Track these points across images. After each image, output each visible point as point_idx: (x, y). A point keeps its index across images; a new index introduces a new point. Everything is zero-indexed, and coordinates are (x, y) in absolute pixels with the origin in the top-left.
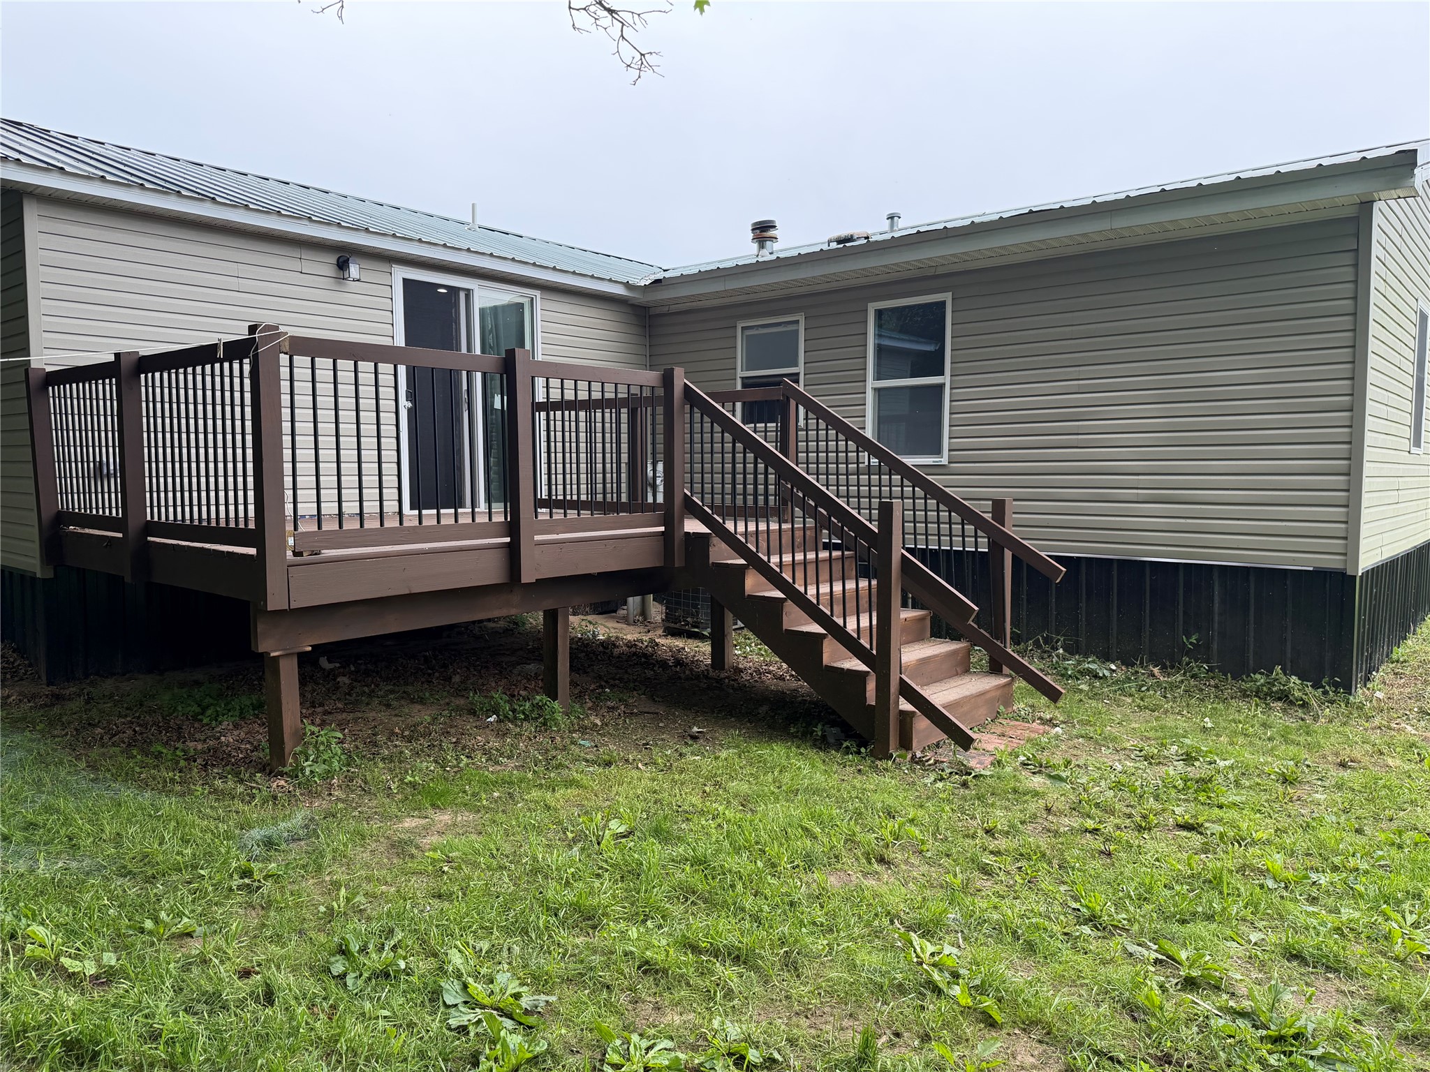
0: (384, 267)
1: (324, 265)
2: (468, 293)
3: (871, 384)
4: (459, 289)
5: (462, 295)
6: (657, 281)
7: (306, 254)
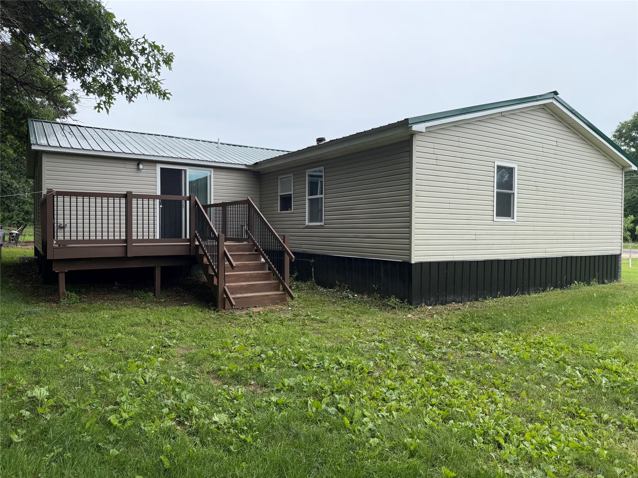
0: (153, 164)
1: (133, 166)
2: (185, 171)
3: (307, 197)
4: (182, 170)
5: (183, 172)
6: (257, 163)
7: (127, 162)
